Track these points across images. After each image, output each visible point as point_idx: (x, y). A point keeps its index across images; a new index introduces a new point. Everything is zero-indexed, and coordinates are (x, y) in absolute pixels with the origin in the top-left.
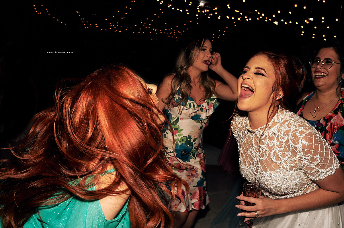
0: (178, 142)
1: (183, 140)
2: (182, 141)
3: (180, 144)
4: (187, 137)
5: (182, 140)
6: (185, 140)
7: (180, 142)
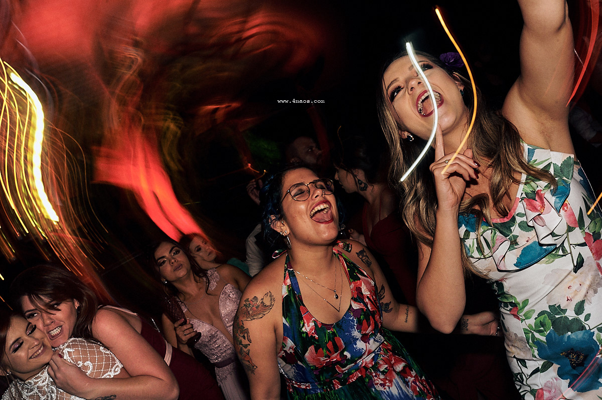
0: (537, 335)
1: (542, 324)
2: (542, 328)
3: (543, 339)
4: (549, 310)
5: (543, 326)
6: (549, 322)
7: (540, 332)
